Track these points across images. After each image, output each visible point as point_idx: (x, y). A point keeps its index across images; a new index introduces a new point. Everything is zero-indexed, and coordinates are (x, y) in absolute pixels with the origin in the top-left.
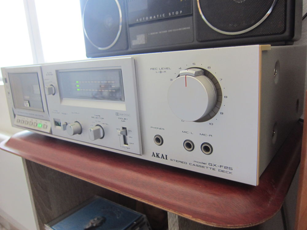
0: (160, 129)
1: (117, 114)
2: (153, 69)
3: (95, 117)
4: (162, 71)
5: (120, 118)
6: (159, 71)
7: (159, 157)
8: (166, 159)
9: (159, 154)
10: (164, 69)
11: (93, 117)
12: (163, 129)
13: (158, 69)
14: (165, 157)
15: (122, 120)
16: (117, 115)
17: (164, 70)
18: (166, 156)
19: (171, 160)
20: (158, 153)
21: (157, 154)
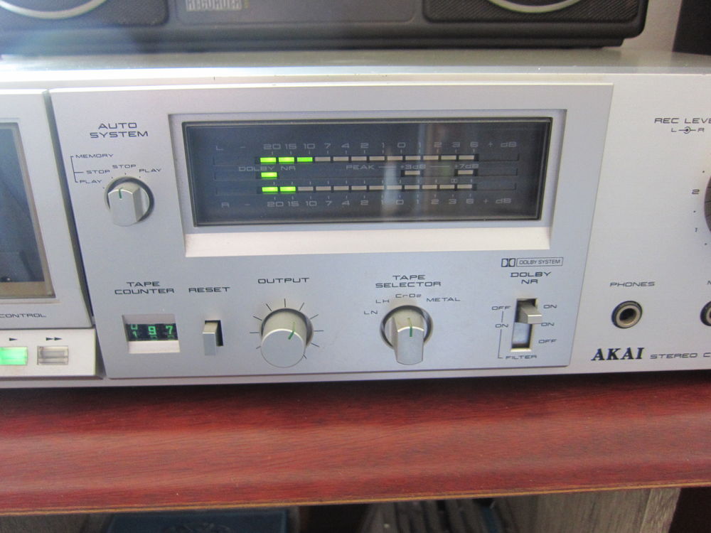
0: (642, 284)
1: (508, 262)
2: (665, 121)
3: (397, 283)
4: (693, 126)
5: (519, 275)
6: (684, 126)
7: (616, 358)
8: (639, 357)
9: (617, 350)
10: (700, 121)
11: (386, 285)
12: (652, 284)
13: (681, 122)
14: (635, 354)
15: (527, 279)
16: (508, 265)
17: (701, 125)
18: (641, 350)
19: (654, 357)
20: (614, 347)
21: (611, 350)
